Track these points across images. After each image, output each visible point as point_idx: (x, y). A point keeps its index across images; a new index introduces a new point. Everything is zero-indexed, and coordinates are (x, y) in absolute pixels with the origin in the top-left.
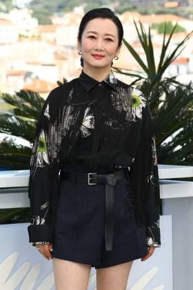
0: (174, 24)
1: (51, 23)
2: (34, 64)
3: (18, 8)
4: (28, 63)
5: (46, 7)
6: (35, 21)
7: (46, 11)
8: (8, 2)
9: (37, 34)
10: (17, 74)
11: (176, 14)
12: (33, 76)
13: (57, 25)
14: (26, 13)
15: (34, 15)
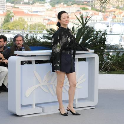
0: (86, 7)
1: (55, 7)
2: (51, 17)
3: (47, 3)
4: (49, 17)
5: (54, 3)
6: (51, 6)
7: (54, 4)
8: (44, 1)
9: (51, 10)
10: (46, 20)
11: (87, 5)
12: (50, 20)
13: (57, 7)
14: (49, 4)
15: (51, 5)
